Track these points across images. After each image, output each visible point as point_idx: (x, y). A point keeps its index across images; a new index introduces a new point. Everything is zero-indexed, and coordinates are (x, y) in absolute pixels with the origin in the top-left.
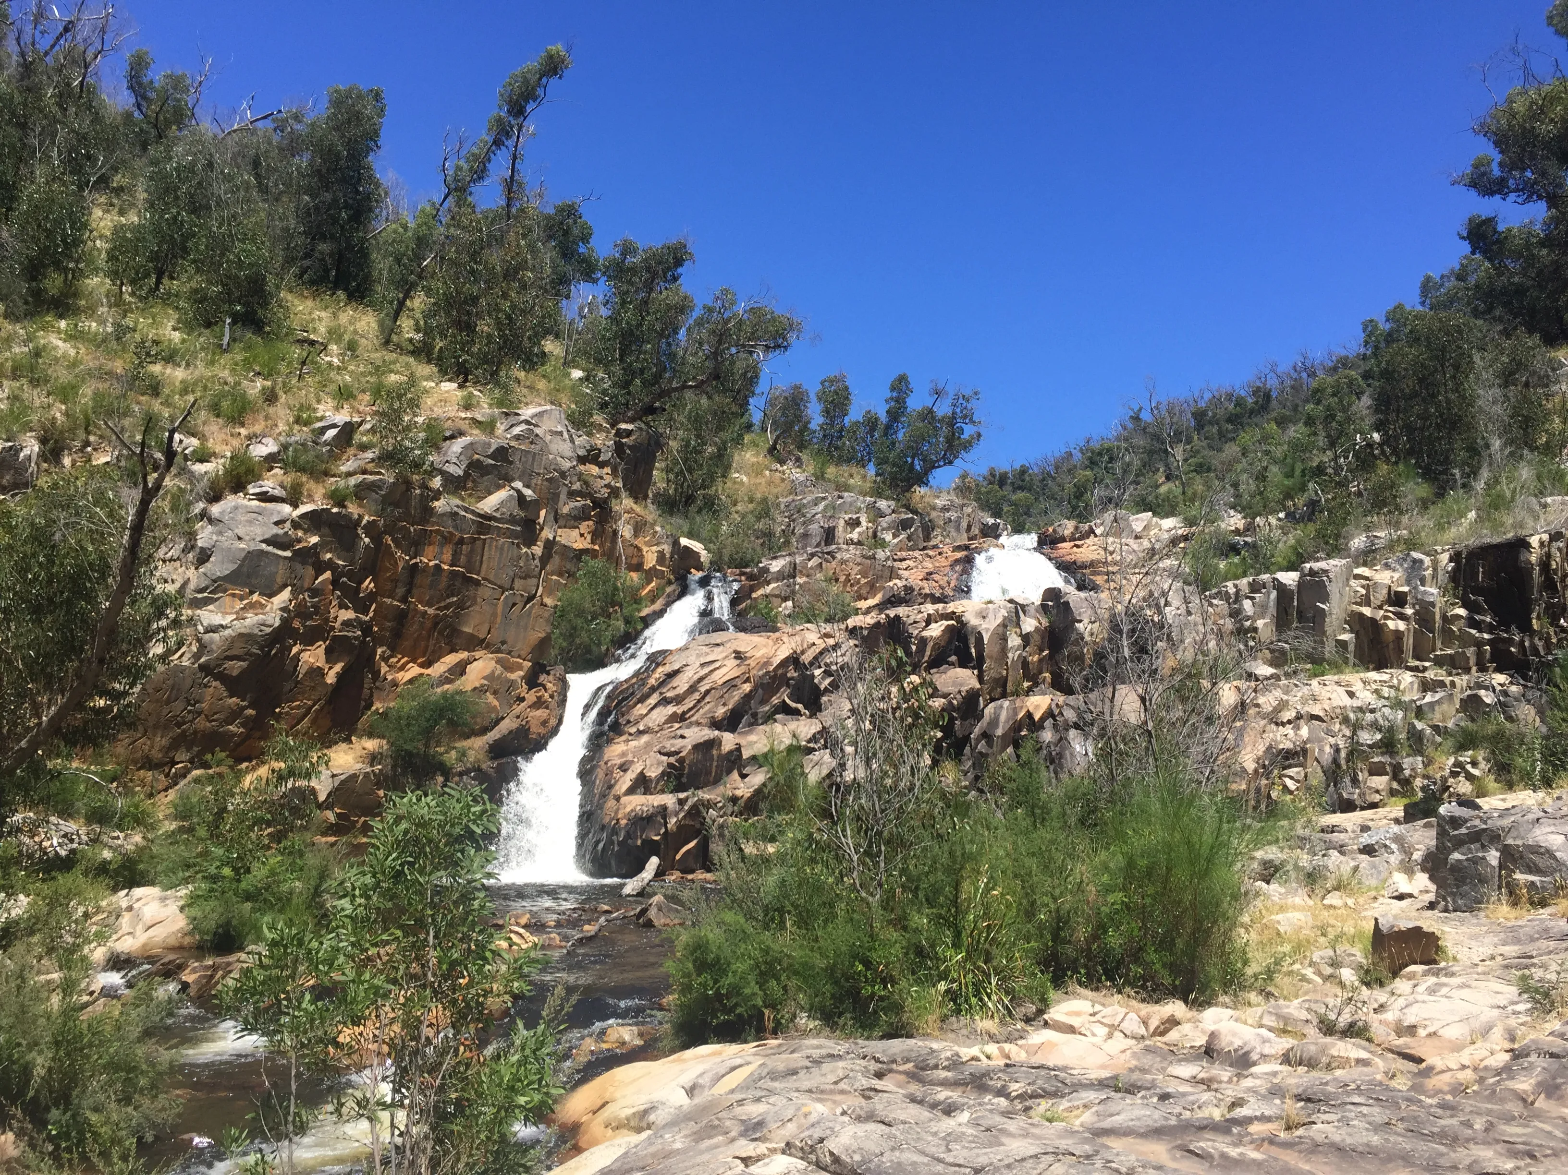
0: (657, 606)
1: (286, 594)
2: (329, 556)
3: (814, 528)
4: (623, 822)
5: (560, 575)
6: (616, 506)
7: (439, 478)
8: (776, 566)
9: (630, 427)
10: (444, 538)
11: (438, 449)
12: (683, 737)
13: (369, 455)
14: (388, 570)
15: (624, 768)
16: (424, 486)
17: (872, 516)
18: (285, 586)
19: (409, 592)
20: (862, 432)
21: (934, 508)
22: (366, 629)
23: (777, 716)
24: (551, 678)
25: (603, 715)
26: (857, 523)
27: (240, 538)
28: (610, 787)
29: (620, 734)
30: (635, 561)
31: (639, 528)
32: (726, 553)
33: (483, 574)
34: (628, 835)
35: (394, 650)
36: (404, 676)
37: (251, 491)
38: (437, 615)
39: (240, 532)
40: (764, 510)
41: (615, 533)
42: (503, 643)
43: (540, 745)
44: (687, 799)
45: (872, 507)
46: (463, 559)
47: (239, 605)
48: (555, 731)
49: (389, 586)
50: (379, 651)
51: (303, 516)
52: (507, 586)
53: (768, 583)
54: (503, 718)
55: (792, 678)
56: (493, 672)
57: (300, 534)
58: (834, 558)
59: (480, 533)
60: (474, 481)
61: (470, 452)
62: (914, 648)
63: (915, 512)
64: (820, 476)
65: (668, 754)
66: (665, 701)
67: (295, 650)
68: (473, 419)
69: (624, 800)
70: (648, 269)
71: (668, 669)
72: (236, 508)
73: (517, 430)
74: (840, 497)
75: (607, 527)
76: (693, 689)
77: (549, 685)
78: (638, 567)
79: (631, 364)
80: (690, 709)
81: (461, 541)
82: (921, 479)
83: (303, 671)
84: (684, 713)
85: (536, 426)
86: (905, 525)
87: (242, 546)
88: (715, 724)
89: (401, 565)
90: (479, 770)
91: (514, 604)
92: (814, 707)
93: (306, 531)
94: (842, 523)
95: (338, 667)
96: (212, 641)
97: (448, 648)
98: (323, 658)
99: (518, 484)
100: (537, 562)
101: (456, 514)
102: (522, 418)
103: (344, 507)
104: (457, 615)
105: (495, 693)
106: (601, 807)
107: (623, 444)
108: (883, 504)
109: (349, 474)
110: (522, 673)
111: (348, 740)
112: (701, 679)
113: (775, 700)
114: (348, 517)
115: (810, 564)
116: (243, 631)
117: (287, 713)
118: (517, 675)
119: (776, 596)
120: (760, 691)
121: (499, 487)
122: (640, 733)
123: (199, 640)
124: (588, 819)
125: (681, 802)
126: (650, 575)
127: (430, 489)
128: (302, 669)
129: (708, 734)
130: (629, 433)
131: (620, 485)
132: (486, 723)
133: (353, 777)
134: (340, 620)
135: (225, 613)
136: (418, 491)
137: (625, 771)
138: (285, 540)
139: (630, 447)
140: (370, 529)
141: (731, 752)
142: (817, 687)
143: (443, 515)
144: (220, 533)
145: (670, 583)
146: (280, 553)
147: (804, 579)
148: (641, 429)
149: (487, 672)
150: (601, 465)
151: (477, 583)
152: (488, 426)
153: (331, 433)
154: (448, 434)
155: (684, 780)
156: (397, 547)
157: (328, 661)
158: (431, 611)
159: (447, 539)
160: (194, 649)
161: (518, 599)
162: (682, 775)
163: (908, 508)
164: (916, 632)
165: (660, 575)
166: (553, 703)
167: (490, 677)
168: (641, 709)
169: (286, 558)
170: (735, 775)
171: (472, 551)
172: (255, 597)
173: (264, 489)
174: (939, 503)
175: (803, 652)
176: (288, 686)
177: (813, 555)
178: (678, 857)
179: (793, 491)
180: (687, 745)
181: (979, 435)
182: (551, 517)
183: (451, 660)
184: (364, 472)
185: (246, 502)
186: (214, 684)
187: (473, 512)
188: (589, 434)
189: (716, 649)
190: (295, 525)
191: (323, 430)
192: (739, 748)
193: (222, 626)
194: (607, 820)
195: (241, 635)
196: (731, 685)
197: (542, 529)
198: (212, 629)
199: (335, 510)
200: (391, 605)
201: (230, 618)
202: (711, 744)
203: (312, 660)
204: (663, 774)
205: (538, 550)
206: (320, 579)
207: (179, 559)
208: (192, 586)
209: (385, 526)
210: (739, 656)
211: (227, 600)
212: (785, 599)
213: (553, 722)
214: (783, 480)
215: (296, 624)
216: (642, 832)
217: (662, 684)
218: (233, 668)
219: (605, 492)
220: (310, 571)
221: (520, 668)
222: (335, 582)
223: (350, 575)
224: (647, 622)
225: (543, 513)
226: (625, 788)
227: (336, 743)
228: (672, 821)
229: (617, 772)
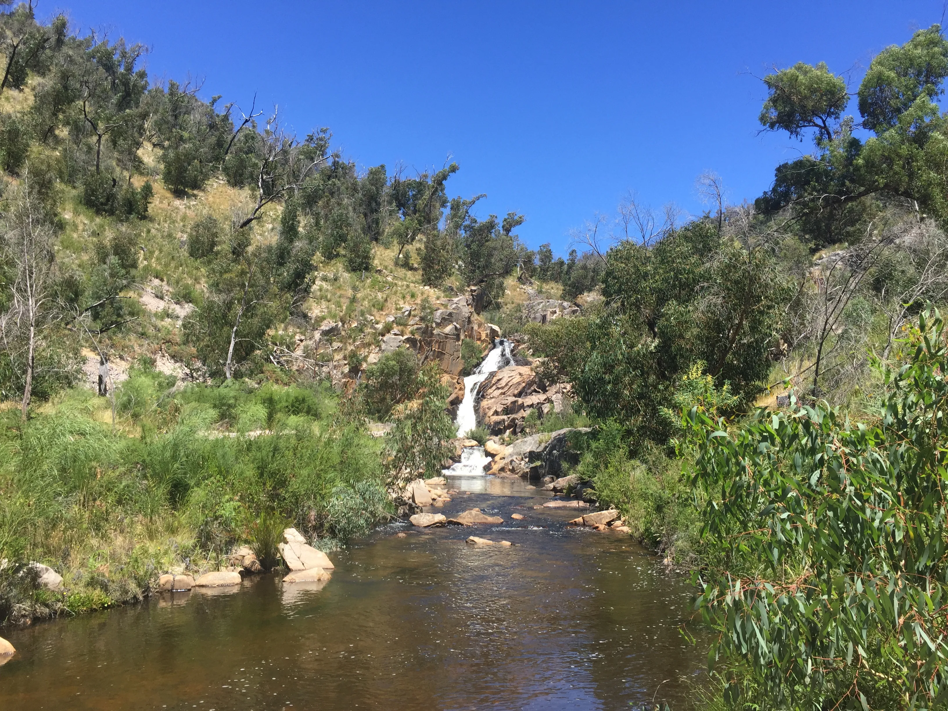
0: (486, 353)
2: (411, 349)
3: (538, 315)
4: (492, 423)
6: (472, 318)
7: (434, 324)
9: (475, 288)
11: (434, 314)
12: (506, 400)
13: (417, 318)
15: (489, 408)
17: (561, 309)
20: (557, 267)
23: (533, 393)
24: (461, 380)
25: (478, 393)
26: (555, 312)
27: (391, 347)
28: (485, 414)
29: (485, 398)
30: (478, 337)
31: (480, 325)
32: (507, 331)
33: (446, 351)
34: (494, 427)
37: (391, 333)
39: (392, 345)
40: (518, 308)
41: (472, 328)
42: (451, 371)
44: (510, 417)
45: (561, 305)
46: (441, 347)
48: (463, 397)
51: (405, 339)
52: (452, 354)
54: (452, 394)
56: (449, 380)
59: (445, 339)
60: (443, 323)
61: (442, 315)
63: (578, 306)
64: (540, 292)
65: (503, 404)
66: (498, 388)
68: (441, 303)
69: (491, 417)
71: (498, 378)
72: (389, 338)
73: (453, 306)
74: (548, 301)
75: (470, 326)
76: (507, 385)
78: (479, 339)
80: (507, 391)
81: (441, 342)
84: (505, 392)
85: (458, 304)
88: (515, 396)
89: (426, 350)
91: (453, 360)
92: (545, 391)
93: (406, 343)
94: (549, 313)
99: (455, 323)
101: (439, 334)
102: (455, 302)
103: (414, 335)
105: (449, 386)
106: (483, 419)
107: (473, 296)
108: (565, 304)
109: (413, 325)
112: (509, 381)
113: (532, 388)
114: (415, 338)
118: (454, 381)
119: (527, 348)
120: (528, 385)
121: (450, 325)
122: (492, 398)
124: (479, 423)
125: (508, 418)
126: (483, 341)
127: (432, 327)
129: (514, 399)
130: (475, 291)
131: (473, 310)
132: (448, 395)
136: (430, 328)
139: (475, 296)
140: (420, 341)
141: (521, 404)
142: (545, 384)
143: (436, 335)
144: (387, 345)
145: (490, 344)
148: (479, 289)
151: (445, 354)
152: (446, 306)
153: (406, 313)
154: (436, 309)
155: (508, 412)
159: (437, 341)
162: (507, 410)
163: (576, 305)
165: (487, 341)
166: (461, 388)
168: (490, 391)
170: (522, 411)
171: (443, 344)
173: (394, 332)
179: (529, 299)
180: (508, 402)
182: (463, 332)
184: (416, 324)
185: (391, 336)
187: (443, 333)
188: (464, 294)
190: (404, 342)
191: (404, 312)
192: (523, 403)
194: (485, 423)
196: (519, 383)
197: (461, 336)
199: (412, 337)
202: (515, 401)
204: (502, 410)
205: (460, 343)
209: (423, 340)
210: (520, 374)
212: (530, 348)
213: (462, 394)
214: (525, 293)
216: (498, 426)
217: (496, 383)
221: (455, 378)
224: (483, 359)
225: (461, 331)
226: (490, 414)
228: (506, 423)
229: (487, 410)
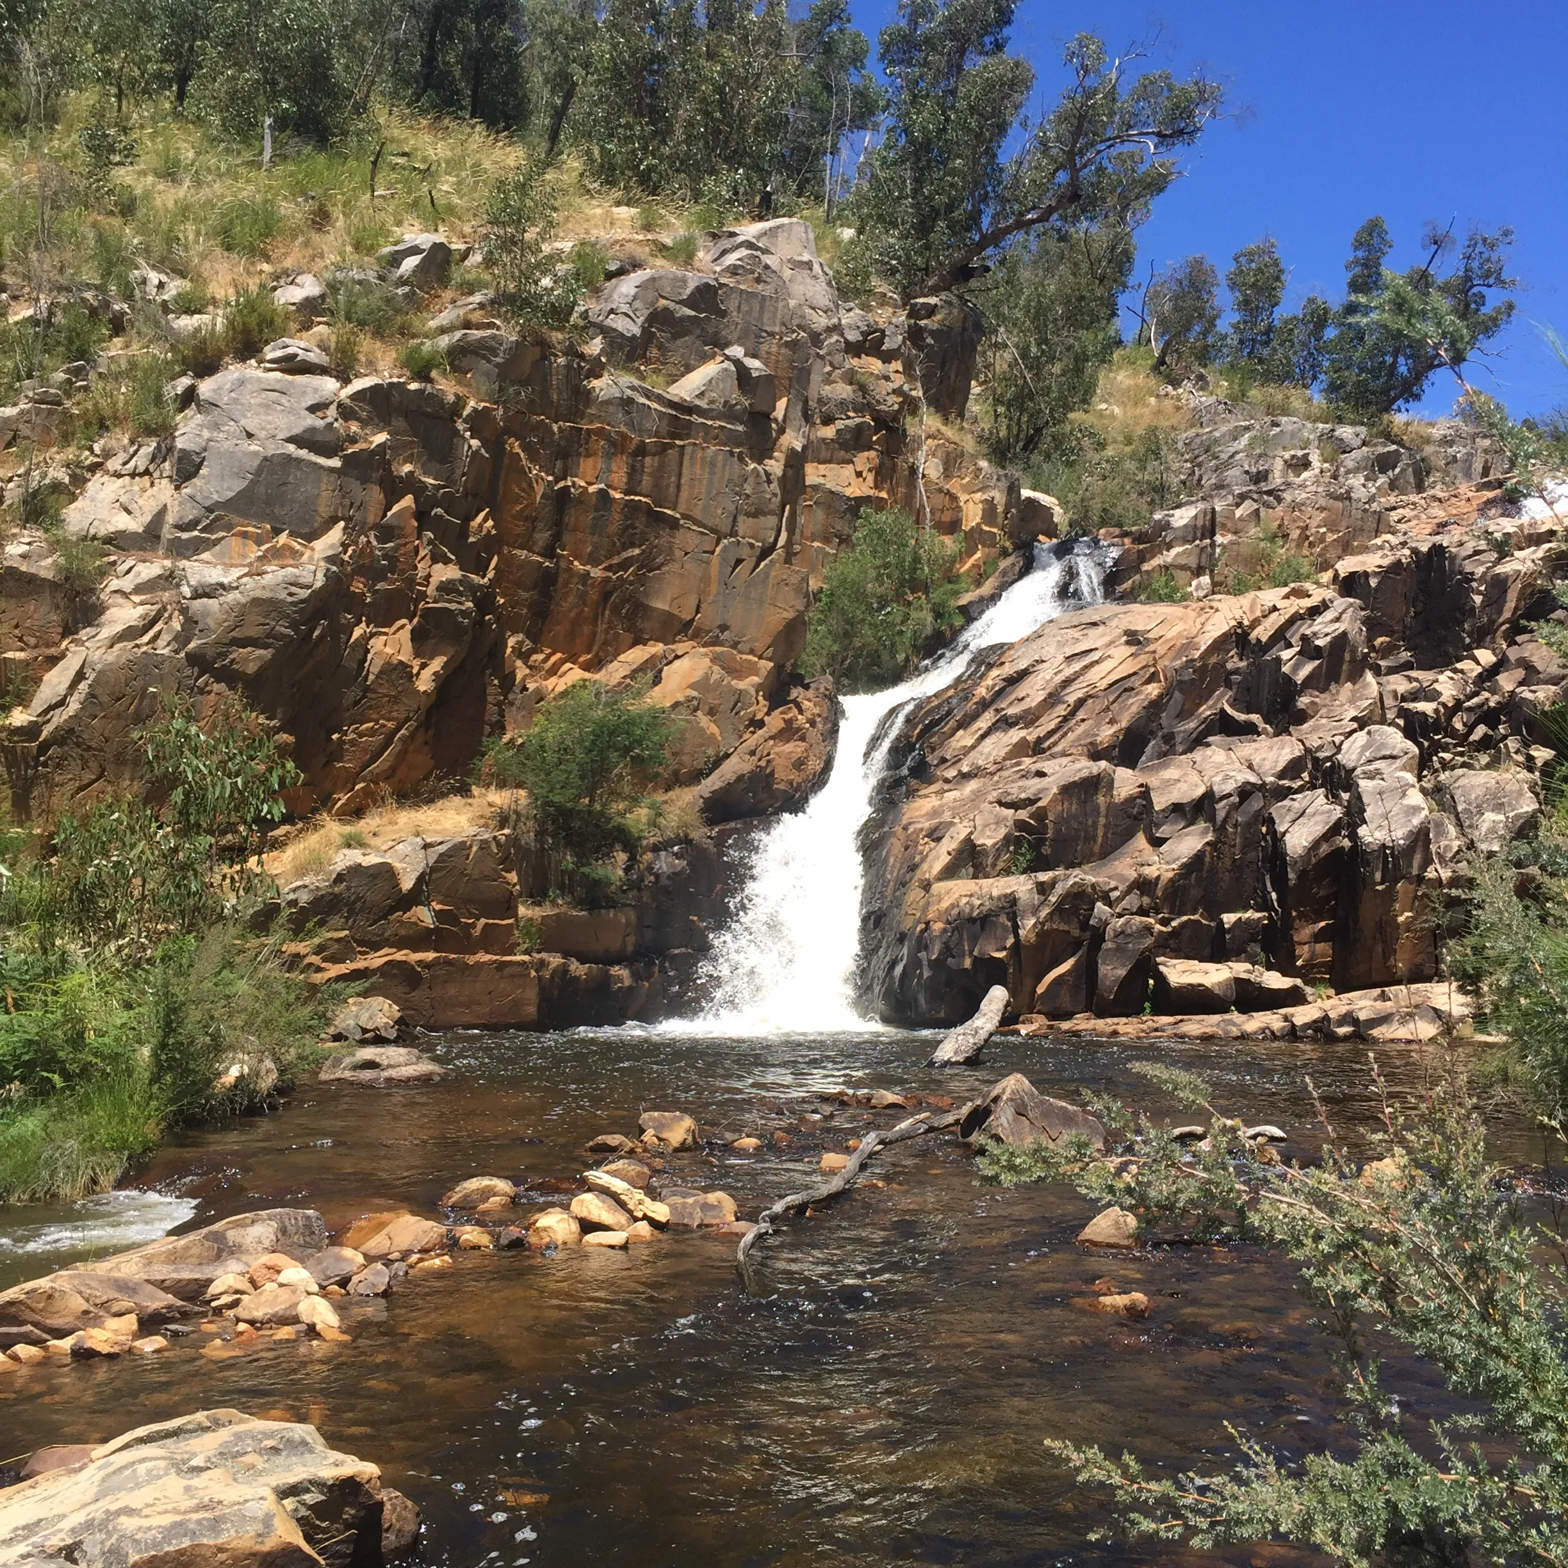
0: (987, 588)
1: (336, 534)
2: (408, 468)
4: (938, 927)
5: (826, 540)
6: (912, 426)
7: (598, 340)
8: (1182, 517)
9: (933, 300)
10: (612, 443)
11: (596, 291)
12: (1041, 774)
13: (477, 298)
14: (517, 499)
15: (935, 835)
16: (572, 352)
17: (1329, 449)
18: (334, 520)
19: (557, 538)
20: (1300, 334)
21: (1428, 440)
22: (484, 601)
23: (1210, 739)
24: (810, 693)
25: (899, 752)
26: (1305, 463)
27: (250, 435)
28: (913, 868)
29: (930, 781)
30: (947, 517)
31: (952, 462)
32: (1096, 505)
33: (682, 507)
34: (947, 950)
35: (537, 638)
36: (557, 684)
37: (269, 356)
38: (607, 580)
39: (251, 424)
40: (1151, 451)
41: (913, 470)
42: (724, 628)
43: (795, 802)
44: (1053, 883)
45: (1328, 438)
46: (646, 482)
47: (254, 552)
48: (820, 780)
49: (521, 528)
50: (511, 642)
51: (358, 396)
52: (726, 529)
53: (1169, 547)
54: (727, 756)
55: (1236, 671)
56: (707, 677)
57: (354, 427)
58: (1279, 500)
59: (675, 436)
60: (660, 347)
61: (651, 295)
62: (1478, 599)
63: (1399, 444)
64: (1237, 398)
65: (1014, 805)
66: (1005, 723)
67: (358, 632)
68: (655, 242)
69: (937, 887)
70: (954, 35)
71: (1008, 670)
72: (241, 382)
73: (731, 259)
74: (1275, 424)
75: (899, 461)
76: (1053, 699)
77: (806, 704)
78: (952, 527)
79: (930, 198)
80: (1051, 733)
81: (641, 451)
82: (1409, 390)
83: (375, 670)
84: (1040, 740)
85: (766, 251)
86: (1384, 463)
87: (254, 448)
88: (1099, 753)
89: (540, 490)
90: (687, 841)
91: (739, 562)
92: (1285, 716)
93: (364, 423)
94: (1279, 465)
95: (437, 664)
96: (206, 613)
97: (629, 637)
98: (408, 646)
99: (737, 351)
100: (774, 486)
101: (630, 401)
102: (740, 239)
103: (430, 380)
104: (641, 580)
105: (711, 712)
106: (897, 903)
107: (921, 330)
108: (1346, 432)
109: (443, 330)
110: (756, 679)
111: (464, 791)
112: (1067, 682)
113: (1206, 711)
114: (436, 399)
115: (1238, 513)
116: (258, 593)
117: (353, 743)
118: (748, 683)
119: (1183, 568)
120: (1177, 695)
121: (704, 358)
122: (965, 777)
123: (184, 611)
124: (877, 924)
125: (1043, 889)
126: (974, 538)
127: (582, 356)
128: (374, 665)
129: (1085, 767)
130: (931, 311)
131: (918, 393)
132: (699, 764)
133: (461, 848)
134: (434, 581)
135: (228, 566)
136: (561, 360)
137: (938, 840)
138: (329, 437)
139: (933, 333)
140: (478, 422)
141: (1131, 800)
142: (1288, 680)
143: (608, 402)
144: (216, 426)
145: (1005, 553)
146: (321, 460)
147: (1230, 537)
148: (950, 303)
149: (697, 676)
150: (887, 357)
151: (674, 524)
152: (684, 253)
153: (410, 263)
154: (613, 267)
155: (1046, 850)
156: (533, 459)
157: (417, 654)
158: (596, 572)
159: (617, 445)
160: (177, 625)
161: (744, 553)
162: (1041, 842)
163: (1388, 436)
164: (1480, 570)
165: (989, 540)
166: (813, 735)
167: (702, 685)
168: (964, 738)
169: (332, 470)
170: (1140, 841)
171: (661, 466)
172: (283, 539)
173: (290, 350)
174: (1436, 433)
175: (1255, 623)
176: (351, 694)
177: (1243, 497)
178: (1040, 989)
179: (1196, 422)
180: (1051, 786)
181: (1511, 307)
182: (798, 411)
183: (636, 655)
184: (467, 325)
185: (260, 373)
186: (216, 687)
187: (659, 399)
188: (865, 307)
189: (1093, 632)
190: (345, 412)
191: (396, 259)
192: (1145, 793)
193: (222, 586)
194: (908, 923)
195: (256, 602)
196: (1122, 687)
197: (782, 431)
198: (205, 592)
199: (414, 386)
200: (527, 562)
201: (236, 573)
202: (1091, 785)
203: (388, 650)
204: (1007, 840)
205: (776, 466)
206: (395, 508)
207: (147, 472)
208: (170, 519)
209: (506, 418)
210: (1134, 638)
211: (234, 543)
212: (1198, 572)
213: (814, 765)
214: (1178, 408)
215: (358, 586)
216: (974, 941)
217: (999, 694)
218: (246, 660)
219: (894, 403)
220: (376, 494)
221: (753, 670)
222: (422, 515)
223: (448, 503)
224: (969, 614)
225: (782, 404)
226: (938, 866)
227: (444, 795)
228: (1028, 924)
229: (924, 842)
